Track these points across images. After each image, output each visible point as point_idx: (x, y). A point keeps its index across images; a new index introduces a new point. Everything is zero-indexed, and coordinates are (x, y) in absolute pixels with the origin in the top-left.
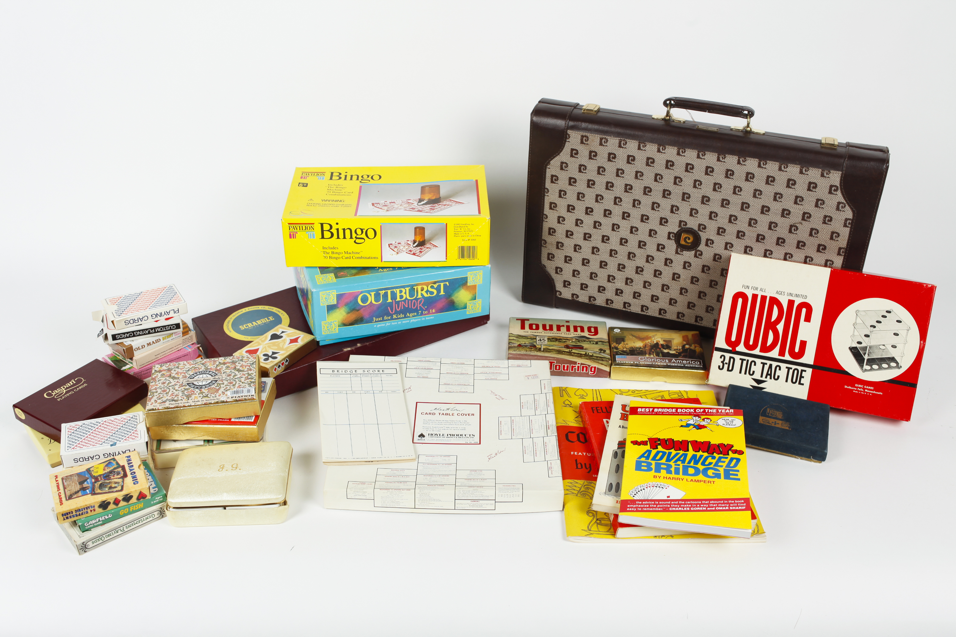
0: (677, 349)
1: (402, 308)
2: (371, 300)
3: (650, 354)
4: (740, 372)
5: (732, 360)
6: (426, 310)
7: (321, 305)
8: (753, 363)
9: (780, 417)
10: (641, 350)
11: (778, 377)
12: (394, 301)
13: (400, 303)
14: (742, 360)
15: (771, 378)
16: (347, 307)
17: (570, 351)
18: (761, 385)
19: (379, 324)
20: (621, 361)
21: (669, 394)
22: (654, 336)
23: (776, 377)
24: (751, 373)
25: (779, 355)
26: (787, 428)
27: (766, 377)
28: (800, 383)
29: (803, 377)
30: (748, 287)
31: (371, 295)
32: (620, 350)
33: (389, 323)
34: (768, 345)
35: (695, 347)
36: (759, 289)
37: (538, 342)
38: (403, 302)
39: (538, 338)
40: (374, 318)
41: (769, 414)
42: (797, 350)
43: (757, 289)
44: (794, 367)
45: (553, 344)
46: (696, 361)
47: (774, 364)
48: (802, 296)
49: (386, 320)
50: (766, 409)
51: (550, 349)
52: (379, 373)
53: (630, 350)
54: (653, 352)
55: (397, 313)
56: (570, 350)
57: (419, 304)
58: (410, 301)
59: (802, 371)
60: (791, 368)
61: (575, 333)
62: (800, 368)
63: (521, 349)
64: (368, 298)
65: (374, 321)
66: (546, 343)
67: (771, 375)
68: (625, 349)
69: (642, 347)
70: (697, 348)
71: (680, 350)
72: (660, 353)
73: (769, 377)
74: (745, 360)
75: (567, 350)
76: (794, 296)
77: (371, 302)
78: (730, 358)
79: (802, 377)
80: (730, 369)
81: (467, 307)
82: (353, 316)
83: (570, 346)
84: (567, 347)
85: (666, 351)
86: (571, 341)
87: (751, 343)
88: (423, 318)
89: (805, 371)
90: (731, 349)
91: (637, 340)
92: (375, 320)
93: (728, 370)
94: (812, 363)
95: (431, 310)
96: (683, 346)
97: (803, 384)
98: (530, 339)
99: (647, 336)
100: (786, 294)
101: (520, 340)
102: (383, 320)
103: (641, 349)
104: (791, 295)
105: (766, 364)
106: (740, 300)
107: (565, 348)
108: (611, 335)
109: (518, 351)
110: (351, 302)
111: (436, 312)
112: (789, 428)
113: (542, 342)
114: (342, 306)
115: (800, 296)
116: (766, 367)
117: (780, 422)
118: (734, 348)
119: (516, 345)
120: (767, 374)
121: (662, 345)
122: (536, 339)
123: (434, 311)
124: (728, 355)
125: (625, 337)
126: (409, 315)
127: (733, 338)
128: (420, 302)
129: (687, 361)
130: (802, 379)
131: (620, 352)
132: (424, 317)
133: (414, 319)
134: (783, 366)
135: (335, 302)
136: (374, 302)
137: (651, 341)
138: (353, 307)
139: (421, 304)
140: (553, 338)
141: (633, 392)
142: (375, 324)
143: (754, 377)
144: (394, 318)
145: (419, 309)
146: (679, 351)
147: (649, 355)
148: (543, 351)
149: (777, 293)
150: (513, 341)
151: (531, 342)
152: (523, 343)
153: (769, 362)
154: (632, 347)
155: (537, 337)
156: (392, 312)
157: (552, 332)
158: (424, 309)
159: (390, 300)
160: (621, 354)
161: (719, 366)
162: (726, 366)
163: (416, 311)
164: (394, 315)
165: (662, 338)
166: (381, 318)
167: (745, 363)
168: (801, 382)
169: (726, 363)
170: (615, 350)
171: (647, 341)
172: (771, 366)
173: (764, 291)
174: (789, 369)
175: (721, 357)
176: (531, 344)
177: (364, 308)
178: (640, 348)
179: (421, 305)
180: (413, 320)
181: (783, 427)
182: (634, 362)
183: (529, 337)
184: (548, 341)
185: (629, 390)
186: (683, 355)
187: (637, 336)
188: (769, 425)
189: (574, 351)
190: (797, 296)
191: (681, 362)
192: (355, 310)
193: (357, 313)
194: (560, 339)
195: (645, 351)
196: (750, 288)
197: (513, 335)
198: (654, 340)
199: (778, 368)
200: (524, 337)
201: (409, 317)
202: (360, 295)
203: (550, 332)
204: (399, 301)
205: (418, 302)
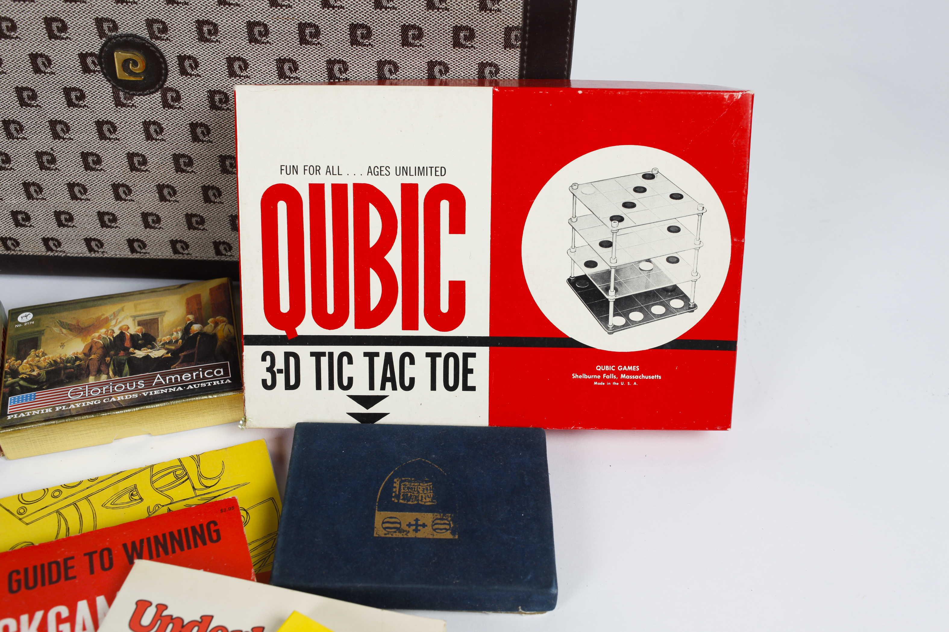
0: (170, 343)
3: (99, 372)
4: (319, 387)
5: (292, 360)
8: (345, 359)
9: (428, 501)
10: (79, 365)
11: (412, 380)
14: (318, 356)
15: (394, 388)
18: (375, 409)
20: (19, 414)
21: (152, 476)
22: (115, 315)
23: (407, 383)
24: (345, 383)
25: (404, 328)
26: (448, 535)
27: (383, 388)
28: (466, 388)
29: (471, 371)
30: (295, 169)
32: (22, 379)
34: (372, 308)
35: (216, 324)
36: (323, 170)
41: (398, 497)
42: (444, 307)
43: (317, 170)
44: (445, 350)
46: (213, 368)
47: (397, 351)
48: (433, 169)
50: (391, 482)
53: (48, 373)
54: (108, 366)
59: (466, 356)
60: (439, 355)
62: (460, 351)
67: (392, 379)
68: (35, 373)
69: (80, 356)
70: (219, 327)
71: (177, 341)
72: (124, 364)
73: (389, 385)
74: (323, 354)
76: (413, 173)
78: (287, 355)
79: (468, 371)
80: (292, 382)
85: (140, 354)
87: (330, 309)
89: (473, 355)
90: (283, 333)
91: (71, 337)
93: (288, 387)
94: (485, 332)
96: (187, 329)
97: (473, 389)
99: (98, 318)
100: (392, 171)
103: (78, 363)
104: (405, 171)
105: (377, 354)
106: (282, 207)
108: (10, 332)
112: (453, 533)
115: (429, 169)
116: (379, 363)
117: (428, 518)
118: (291, 330)
120: (385, 380)
121: (133, 337)
124: (279, 351)
125: (42, 332)
127: (285, 306)
129: (191, 371)
130: (469, 376)
131: (21, 382)
134: (419, 352)
137: (106, 333)
141: (57, 494)
143: (353, 391)
146: (173, 348)
147: (95, 375)
149: (370, 171)
153: (382, 350)
154: (55, 361)
160: (24, 390)
161: (264, 382)
162: (281, 378)
165: (134, 317)
167: (324, 361)
168: (470, 384)
169: (280, 371)
170: (10, 380)
171: (96, 335)
172: (389, 357)
173: (336, 172)
174: (433, 356)
175: (264, 359)
178: (77, 359)
181: (437, 536)
182: (54, 409)
185: (46, 491)
186: (185, 356)
187: (74, 322)
188: (400, 535)
190: (421, 171)
191: (176, 378)
195: (88, 366)
196: (301, 170)
198: (115, 326)
199: (407, 360)
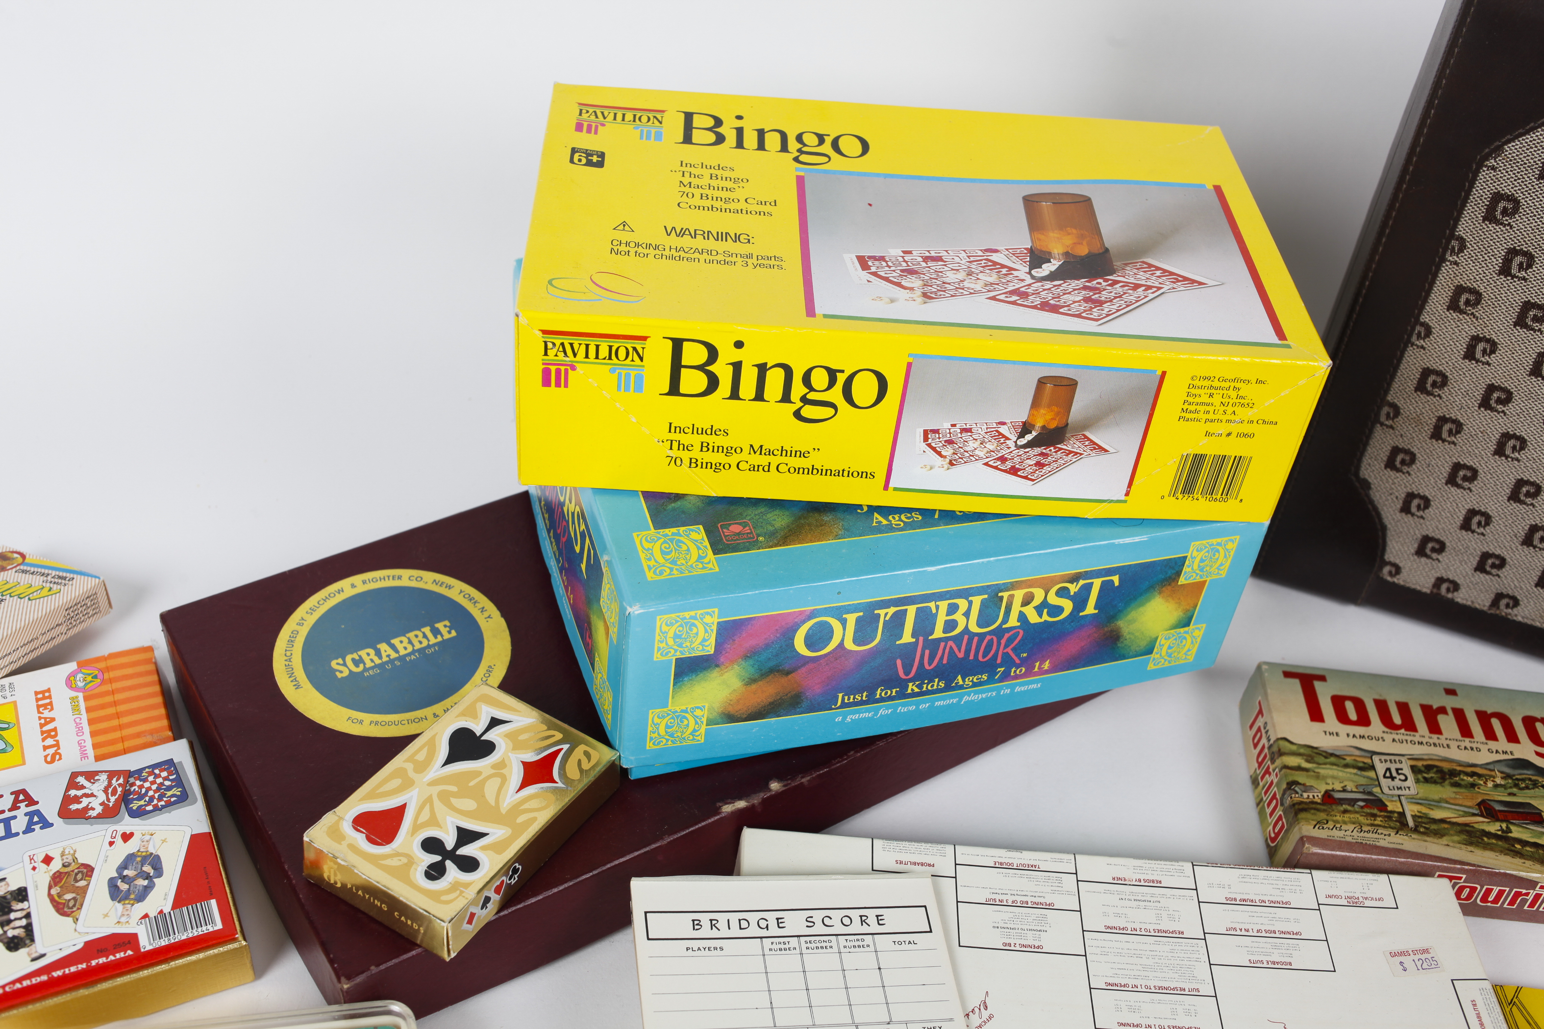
1: (945, 661)
2: (843, 640)
6: (1023, 662)
7: (657, 657)
12: (921, 639)
13: (942, 644)
16: (751, 662)
17: (1502, 830)
19: (854, 713)
31: (844, 623)
33: (887, 708)
37: (1385, 783)
38: (950, 643)
39: (1381, 768)
40: (840, 695)
45: (1436, 797)
49: (882, 700)
51: (1435, 821)
52: (865, 929)
55: (923, 676)
56: (1504, 826)
57: (1006, 646)
58: (976, 639)
61: (1492, 744)
63: (1338, 818)
64: (832, 632)
65: (839, 704)
66: (1413, 791)
75: (1494, 827)
77: (841, 645)
81: (1155, 650)
82: (767, 691)
83: (1498, 807)
84: (1486, 809)
86: (1490, 784)
88: (1005, 689)
92: (843, 699)
95: (1037, 664)
98: (1354, 767)
101: (1322, 772)
102: (871, 700)
107: (1482, 815)
109: (1331, 825)
110: (767, 646)
111: (1054, 669)
113: (1397, 783)
114: (732, 662)
119: (1318, 796)
122: (1372, 767)
123: (1046, 665)
126: (961, 682)
128: (1010, 641)
132: (1007, 687)
133: (976, 693)
135: (708, 648)
136: (850, 645)
138: (771, 664)
139: (1012, 646)
140: (1429, 768)
142: (838, 715)
144: (909, 691)
145: (999, 661)
148: (1416, 830)
150: (1301, 778)
151: (1363, 781)
152: (1338, 787)
155: (1376, 759)
156: (907, 674)
157: (1417, 738)
158: (1018, 661)
159: (907, 637)
163: (989, 667)
164: (910, 684)
166: (865, 694)
176: (1364, 793)
177: (811, 666)
179: (1009, 650)
180: (973, 697)
183: (1349, 760)
184: (1417, 781)
189: (1517, 832)
192: (778, 671)
193: (784, 680)
194: (1453, 773)
197: (1294, 748)
200: (1332, 759)
201: (961, 687)
202: (804, 622)
203: (1409, 738)
204: (939, 640)
205: (1003, 642)
